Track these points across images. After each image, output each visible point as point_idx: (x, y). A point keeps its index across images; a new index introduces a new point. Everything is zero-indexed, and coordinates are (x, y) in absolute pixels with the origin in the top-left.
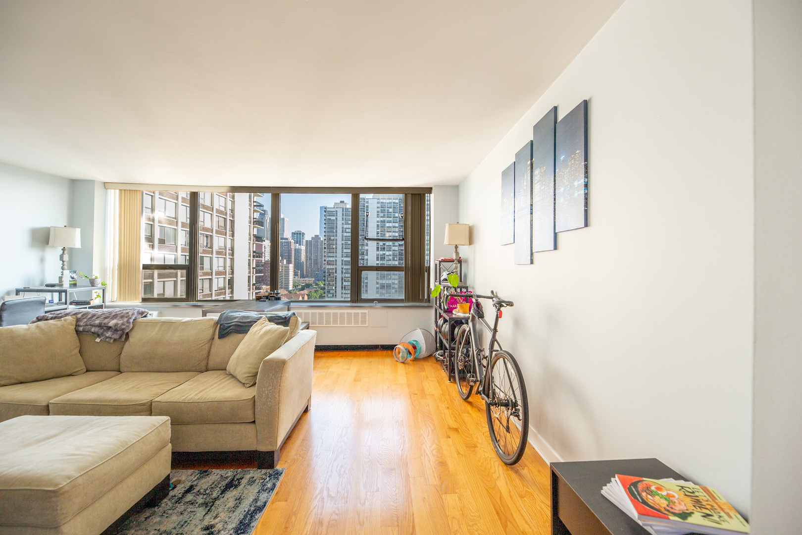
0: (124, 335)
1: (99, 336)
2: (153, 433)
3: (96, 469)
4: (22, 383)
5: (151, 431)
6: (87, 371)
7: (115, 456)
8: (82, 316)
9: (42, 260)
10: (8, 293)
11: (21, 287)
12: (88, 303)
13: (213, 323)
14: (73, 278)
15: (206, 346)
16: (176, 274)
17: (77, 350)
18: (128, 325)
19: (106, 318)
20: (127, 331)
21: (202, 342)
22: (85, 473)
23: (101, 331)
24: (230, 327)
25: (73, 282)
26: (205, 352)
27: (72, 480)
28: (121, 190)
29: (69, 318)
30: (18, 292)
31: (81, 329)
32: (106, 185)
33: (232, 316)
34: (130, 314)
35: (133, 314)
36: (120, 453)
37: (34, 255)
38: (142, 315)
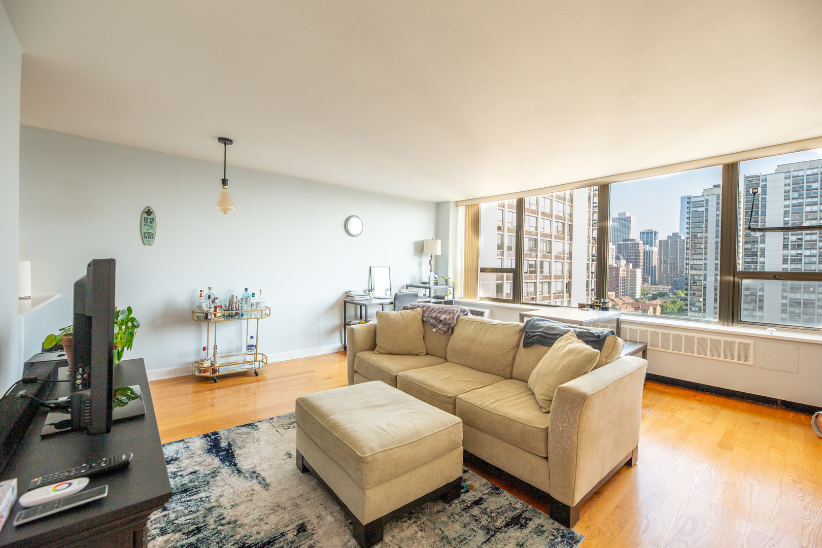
0: (450, 329)
1: (435, 327)
2: (443, 431)
3: (392, 450)
4: (390, 354)
5: (442, 429)
6: (427, 354)
7: (409, 443)
8: (427, 308)
9: (420, 264)
10: (403, 288)
11: (408, 284)
12: (444, 298)
13: (518, 329)
14: (436, 278)
15: (512, 352)
16: (503, 276)
17: (421, 336)
18: (452, 320)
19: (439, 312)
20: (452, 326)
21: (508, 347)
22: (384, 451)
23: (436, 323)
24: (535, 336)
25: (435, 281)
26: (510, 359)
27: (374, 453)
28: (466, 206)
29: (419, 309)
30: (407, 287)
31: (425, 319)
32: (457, 204)
33: (537, 324)
34: (455, 311)
35: (457, 311)
36: (413, 442)
37: (415, 260)
38: (464, 313)
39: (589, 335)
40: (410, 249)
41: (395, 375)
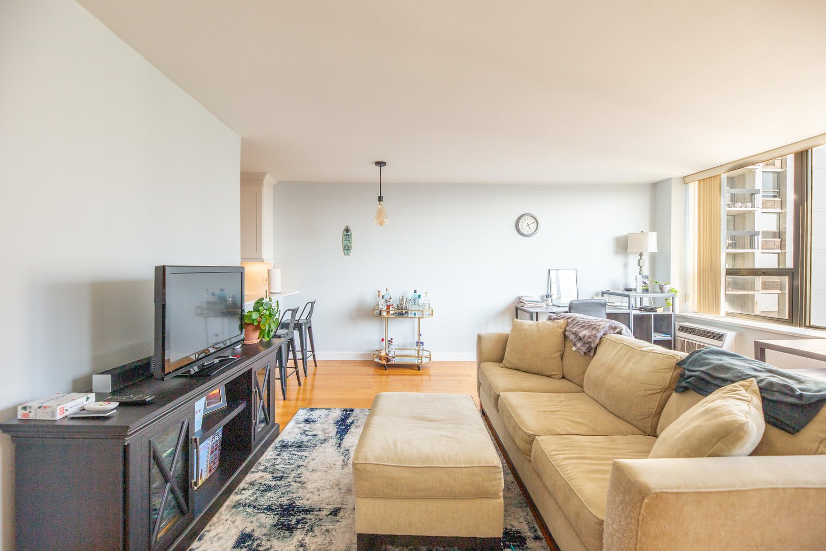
0: (591, 351)
1: (575, 345)
2: (464, 469)
3: (387, 467)
4: (518, 370)
5: (463, 466)
6: (563, 377)
7: (410, 467)
8: (572, 321)
12: (654, 310)
13: (674, 362)
14: (645, 283)
15: (659, 395)
17: (558, 354)
18: (593, 338)
19: (582, 327)
20: (593, 346)
21: (652, 387)
22: (378, 464)
23: (575, 340)
24: (691, 376)
25: (645, 288)
26: (655, 405)
27: (366, 462)
28: (699, 181)
29: (562, 321)
30: (603, 294)
31: (567, 333)
32: (685, 180)
33: (705, 359)
34: (601, 326)
35: (604, 328)
36: (416, 467)
37: (619, 260)
38: (614, 330)
39: (786, 391)
40: (611, 247)
41: (498, 393)
